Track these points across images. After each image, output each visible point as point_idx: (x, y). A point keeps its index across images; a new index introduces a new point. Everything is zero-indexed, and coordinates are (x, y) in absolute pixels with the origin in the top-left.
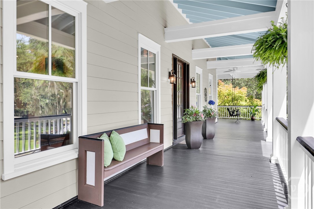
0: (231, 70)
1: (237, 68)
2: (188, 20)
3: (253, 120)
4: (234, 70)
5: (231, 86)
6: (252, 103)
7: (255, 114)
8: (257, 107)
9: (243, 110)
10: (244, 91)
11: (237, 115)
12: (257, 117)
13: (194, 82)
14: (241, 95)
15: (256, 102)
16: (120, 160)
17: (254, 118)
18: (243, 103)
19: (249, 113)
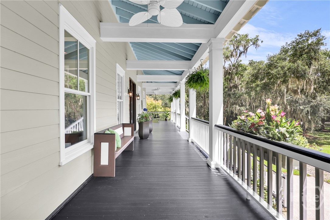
0: (156, 90)
1: (160, 88)
2: (135, 55)
3: (166, 120)
4: (158, 89)
5: (153, 99)
6: (165, 110)
7: (167, 117)
8: (168, 113)
9: (160, 115)
10: (160, 102)
11: (158, 117)
12: (168, 119)
13: (139, 96)
14: (159, 105)
15: (167, 109)
16: (119, 147)
17: (167, 119)
18: (160, 110)
19: (164, 116)
